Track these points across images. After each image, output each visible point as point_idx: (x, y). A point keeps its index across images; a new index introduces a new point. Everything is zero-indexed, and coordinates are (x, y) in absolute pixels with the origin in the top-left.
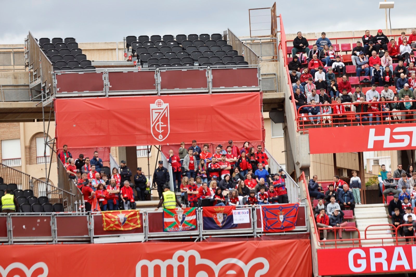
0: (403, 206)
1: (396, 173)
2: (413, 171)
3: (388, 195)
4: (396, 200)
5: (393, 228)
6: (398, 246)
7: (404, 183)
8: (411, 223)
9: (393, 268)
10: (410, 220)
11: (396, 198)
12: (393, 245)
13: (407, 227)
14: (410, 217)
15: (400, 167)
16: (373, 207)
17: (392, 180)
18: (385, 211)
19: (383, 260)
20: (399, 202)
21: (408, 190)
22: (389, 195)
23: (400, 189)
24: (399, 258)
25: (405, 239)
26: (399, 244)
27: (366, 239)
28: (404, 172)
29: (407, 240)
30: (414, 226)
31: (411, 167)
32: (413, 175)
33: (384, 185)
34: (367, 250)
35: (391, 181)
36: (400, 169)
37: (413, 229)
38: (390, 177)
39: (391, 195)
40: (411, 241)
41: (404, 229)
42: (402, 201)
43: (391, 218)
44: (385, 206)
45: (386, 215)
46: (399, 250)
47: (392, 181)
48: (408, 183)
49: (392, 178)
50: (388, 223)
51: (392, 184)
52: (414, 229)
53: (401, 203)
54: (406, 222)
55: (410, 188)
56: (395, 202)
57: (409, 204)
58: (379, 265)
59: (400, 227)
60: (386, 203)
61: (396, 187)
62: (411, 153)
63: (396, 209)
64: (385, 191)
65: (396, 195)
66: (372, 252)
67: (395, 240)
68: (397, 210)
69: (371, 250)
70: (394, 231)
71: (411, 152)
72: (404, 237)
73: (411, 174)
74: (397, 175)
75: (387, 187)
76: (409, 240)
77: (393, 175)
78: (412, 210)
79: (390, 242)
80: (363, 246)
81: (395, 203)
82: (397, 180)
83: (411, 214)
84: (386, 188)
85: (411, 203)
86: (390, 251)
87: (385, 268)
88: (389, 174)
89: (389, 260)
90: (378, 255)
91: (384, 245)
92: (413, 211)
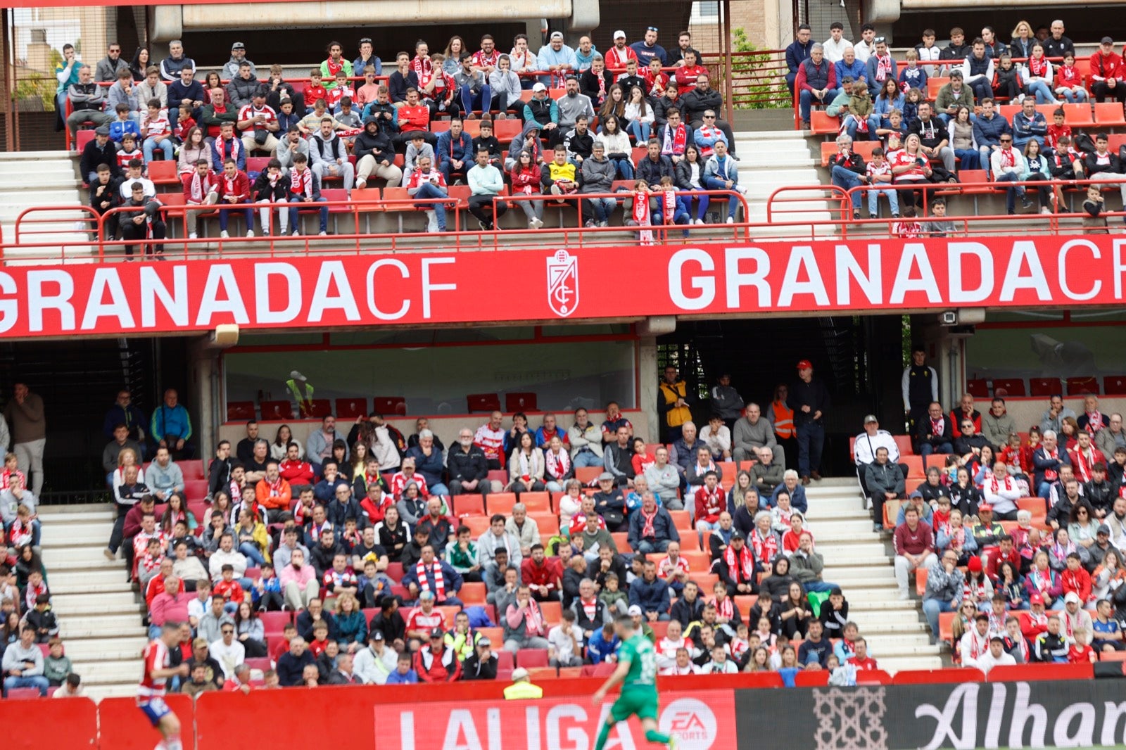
0: (121, 158)
1: (103, 66)
2: (148, 64)
3: (80, 127)
4: (101, 141)
5: (92, 216)
6: (103, 265)
7: (124, 95)
8: (139, 204)
9: (89, 323)
10: (138, 198)
11: (102, 135)
12: (91, 261)
13: (130, 214)
14: (137, 187)
15: (113, 51)
16: (38, 159)
17: (93, 87)
18: (72, 171)
19: (62, 303)
20: (110, 147)
21: (134, 114)
22: (83, 128)
23: (113, 113)
24: (107, 298)
25: (122, 248)
26: (107, 260)
27: (17, 245)
28: (123, 64)
29: (129, 250)
30: (148, 215)
31: (144, 51)
32: (148, 74)
33: (69, 100)
34: (20, 275)
35: (90, 88)
36: (114, 55)
37: (145, 220)
38: (86, 80)
39: (88, 127)
40: (139, 251)
41: (122, 220)
42: (117, 144)
43: (87, 190)
44: (71, 158)
45: (74, 182)
46: (107, 277)
47: (91, 90)
48: (135, 95)
49: (92, 81)
50: (78, 203)
51: (91, 96)
52: (149, 221)
53: (114, 151)
54: (127, 202)
55: (139, 110)
56: (98, 146)
57: (137, 152)
58: (51, 316)
59: (111, 215)
60: (75, 148)
61: (101, 104)
62: (144, 15)
63: (101, 165)
64: (73, 116)
65: (102, 128)
66: (35, 280)
67: (97, 248)
68: (104, 170)
69: (31, 275)
70: (94, 225)
71: (144, 11)
72: (122, 240)
73: (143, 72)
74: (106, 75)
75: (78, 105)
76: (135, 248)
77: (93, 71)
78: (144, 168)
79: (81, 255)
80: (10, 263)
81: (98, 150)
82: (108, 87)
83: (141, 180)
84: (76, 109)
85: (142, 150)
86: (83, 277)
87: (68, 323)
88: (85, 70)
89: (79, 302)
90: (50, 289)
91: (67, 262)
92: (146, 172)
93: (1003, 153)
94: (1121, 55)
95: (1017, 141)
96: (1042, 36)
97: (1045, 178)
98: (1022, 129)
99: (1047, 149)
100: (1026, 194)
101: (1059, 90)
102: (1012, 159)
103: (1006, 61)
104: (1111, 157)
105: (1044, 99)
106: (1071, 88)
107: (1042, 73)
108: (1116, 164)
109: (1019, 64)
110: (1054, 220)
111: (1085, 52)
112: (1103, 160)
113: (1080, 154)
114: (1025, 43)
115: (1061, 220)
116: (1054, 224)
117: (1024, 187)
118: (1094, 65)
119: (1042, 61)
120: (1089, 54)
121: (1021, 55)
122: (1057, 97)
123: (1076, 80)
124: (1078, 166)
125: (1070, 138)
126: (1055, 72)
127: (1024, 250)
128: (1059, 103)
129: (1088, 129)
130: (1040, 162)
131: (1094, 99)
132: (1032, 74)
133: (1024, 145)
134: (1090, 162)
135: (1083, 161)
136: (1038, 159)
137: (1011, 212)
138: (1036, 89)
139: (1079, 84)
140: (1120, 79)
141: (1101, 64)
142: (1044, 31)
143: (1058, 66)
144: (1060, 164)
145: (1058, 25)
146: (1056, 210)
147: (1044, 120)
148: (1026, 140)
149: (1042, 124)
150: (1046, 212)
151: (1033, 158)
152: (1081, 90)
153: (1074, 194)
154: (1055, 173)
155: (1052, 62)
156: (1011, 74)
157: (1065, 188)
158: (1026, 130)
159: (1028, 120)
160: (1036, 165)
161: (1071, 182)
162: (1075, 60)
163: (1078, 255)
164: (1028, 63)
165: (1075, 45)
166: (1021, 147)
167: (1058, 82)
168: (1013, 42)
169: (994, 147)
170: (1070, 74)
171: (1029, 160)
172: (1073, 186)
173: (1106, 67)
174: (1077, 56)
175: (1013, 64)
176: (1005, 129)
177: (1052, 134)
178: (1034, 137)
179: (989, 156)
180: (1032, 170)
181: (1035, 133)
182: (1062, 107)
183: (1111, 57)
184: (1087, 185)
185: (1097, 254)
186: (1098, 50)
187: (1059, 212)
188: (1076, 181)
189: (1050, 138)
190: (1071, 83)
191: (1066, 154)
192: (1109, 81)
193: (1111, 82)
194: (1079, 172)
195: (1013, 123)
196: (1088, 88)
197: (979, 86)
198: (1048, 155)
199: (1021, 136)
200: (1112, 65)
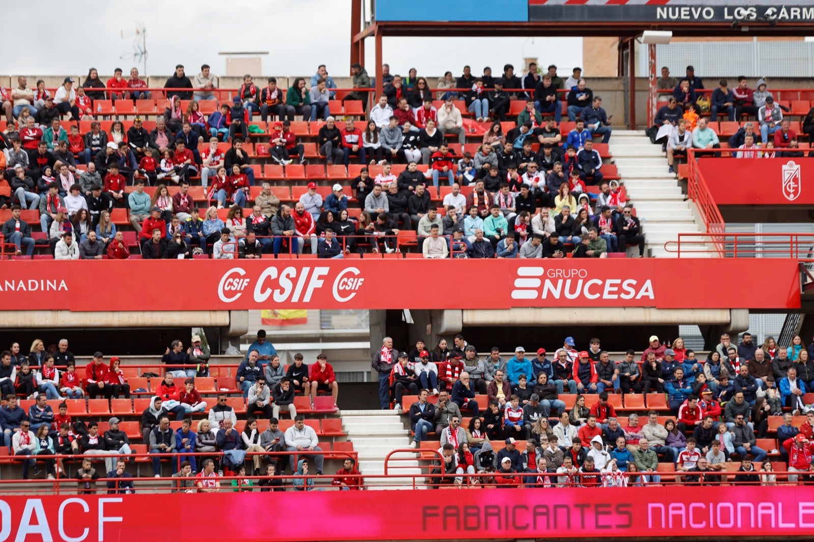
93: (22, 434)
94: (108, 365)
95: (32, 426)
96: (52, 350)
97: (51, 453)
98: (35, 417)
99: (53, 432)
100: (37, 464)
101: (63, 389)
102: (28, 439)
103: (26, 368)
104: (99, 438)
105: (52, 396)
106: (72, 388)
107: (52, 377)
108: (103, 444)
109: (34, 371)
110: (56, 484)
111: (82, 362)
112: (93, 441)
113: (77, 436)
114: (39, 355)
115: (61, 484)
116: (55, 486)
117: (35, 460)
118: (88, 371)
119: (51, 369)
120: (85, 364)
121: (37, 364)
122: (62, 394)
123: (76, 383)
124: (75, 445)
125: (70, 424)
126: (60, 376)
127: (34, 505)
128: (63, 399)
129: (83, 418)
130: (47, 442)
131: (88, 397)
132: (44, 378)
133: (37, 429)
134: (84, 442)
135: (79, 441)
136: (47, 439)
137: (25, 478)
138: (47, 388)
139: (78, 385)
140: (107, 382)
141: (93, 371)
142: (54, 346)
143: (63, 373)
144: (62, 443)
145: (64, 342)
146: (58, 476)
147: (51, 411)
148: (39, 425)
149: (50, 413)
150: (51, 478)
151: (43, 438)
152: (78, 389)
153: (72, 466)
154: (58, 449)
155: (58, 369)
156: (29, 377)
157: (65, 460)
158: (38, 418)
159: (40, 411)
160: (44, 444)
161: (70, 456)
162: (75, 368)
163: (73, 509)
164: (41, 370)
165: (75, 357)
166: (35, 430)
167: (63, 383)
168: (30, 355)
169: (15, 430)
170: (72, 379)
171: (40, 440)
172: (71, 459)
173: (97, 374)
174: (76, 366)
175: (31, 370)
176: (23, 417)
177: (57, 421)
178: (44, 423)
179: (11, 436)
180: (42, 447)
181: (44, 420)
182: (64, 402)
183: (101, 367)
184: (82, 459)
185: (86, 509)
186: (92, 361)
187: (60, 478)
188: (73, 456)
189: (56, 424)
190: (72, 384)
191: (67, 436)
192: (99, 383)
193: (101, 384)
194: (75, 449)
195: (29, 413)
196: (83, 388)
197: (5, 386)
198: (54, 437)
199: (34, 422)
200: (102, 372)
